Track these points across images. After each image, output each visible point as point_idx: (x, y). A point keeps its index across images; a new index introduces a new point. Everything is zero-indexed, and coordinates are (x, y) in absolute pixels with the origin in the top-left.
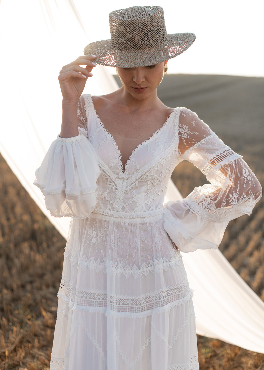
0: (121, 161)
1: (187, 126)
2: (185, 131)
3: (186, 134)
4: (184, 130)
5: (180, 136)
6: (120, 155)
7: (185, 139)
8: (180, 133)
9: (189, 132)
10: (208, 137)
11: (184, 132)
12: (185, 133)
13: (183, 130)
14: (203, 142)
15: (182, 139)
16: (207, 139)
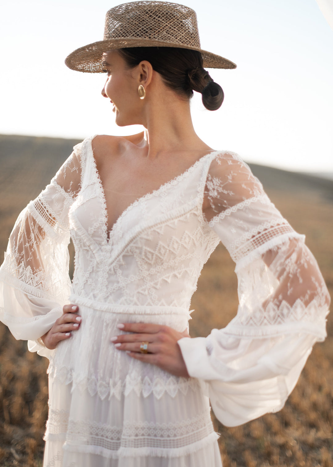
0: (106, 225)
1: (218, 179)
2: (215, 186)
3: (215, 191)
4: (214, 184)
5: (206, 192)
6: (106, 217)
7: (212, 198)
8: (206, 189)
9: (220, 190)
10: (249, 200)
11: (213, 187)
12: (214, 189)
13: (212, 184)
14: (239, 207)
15: (209, 198)
16: (246, 204)
